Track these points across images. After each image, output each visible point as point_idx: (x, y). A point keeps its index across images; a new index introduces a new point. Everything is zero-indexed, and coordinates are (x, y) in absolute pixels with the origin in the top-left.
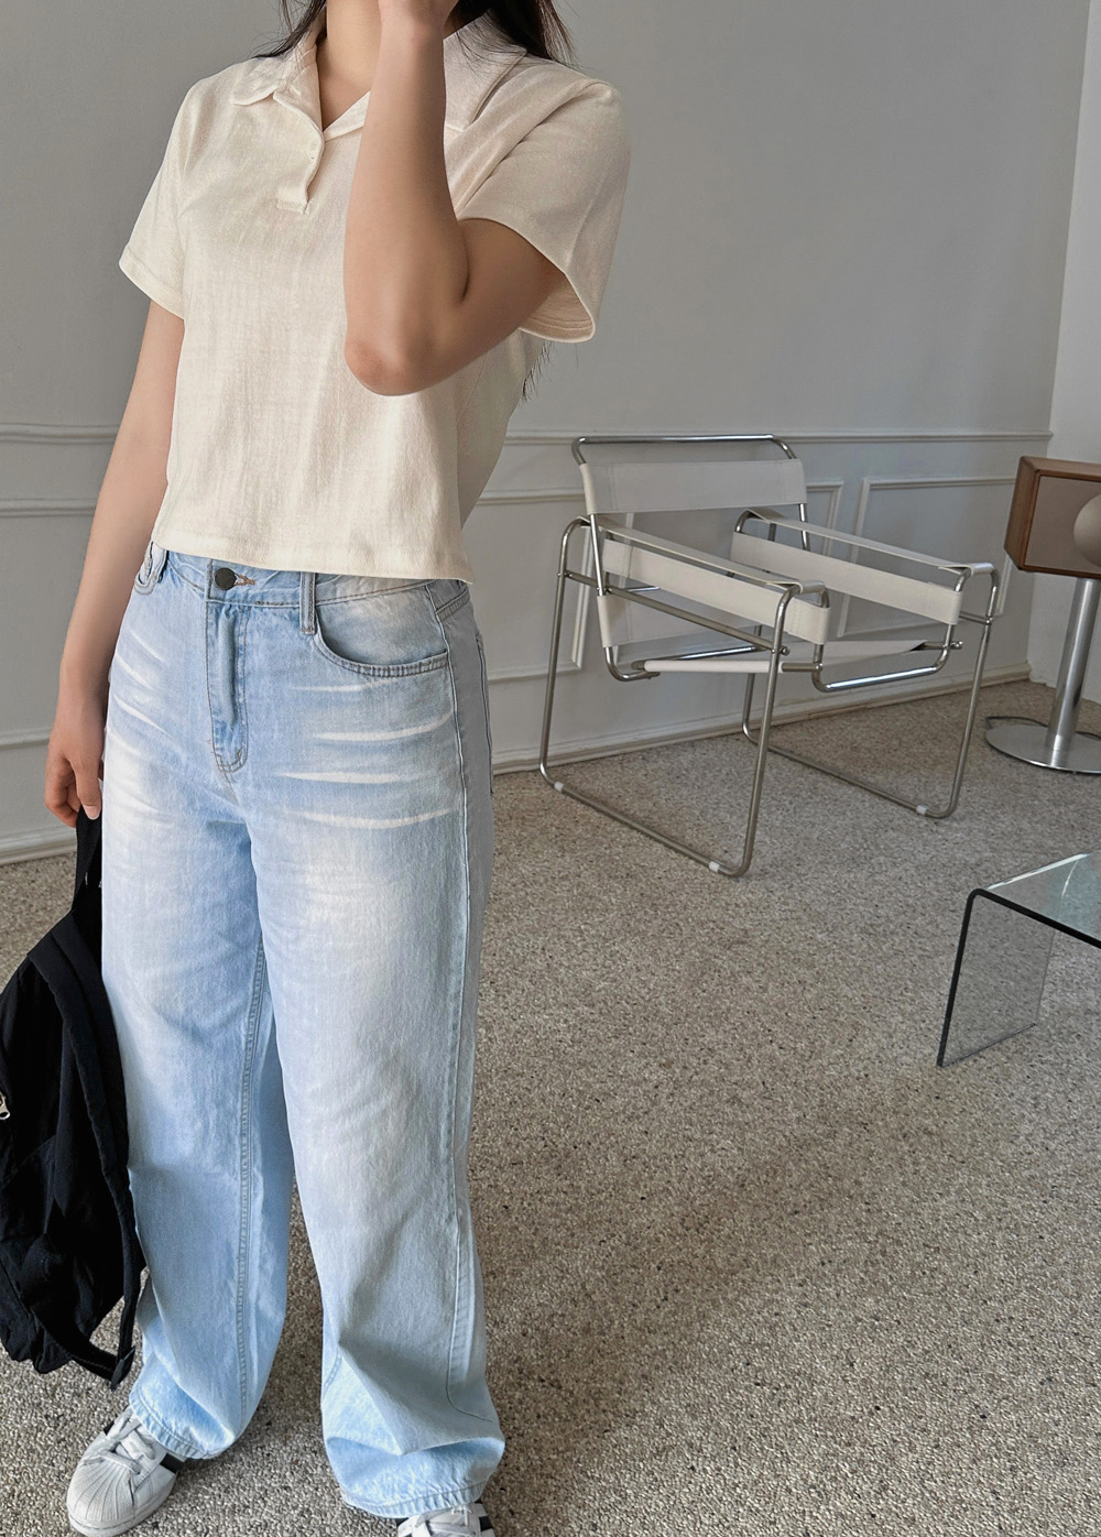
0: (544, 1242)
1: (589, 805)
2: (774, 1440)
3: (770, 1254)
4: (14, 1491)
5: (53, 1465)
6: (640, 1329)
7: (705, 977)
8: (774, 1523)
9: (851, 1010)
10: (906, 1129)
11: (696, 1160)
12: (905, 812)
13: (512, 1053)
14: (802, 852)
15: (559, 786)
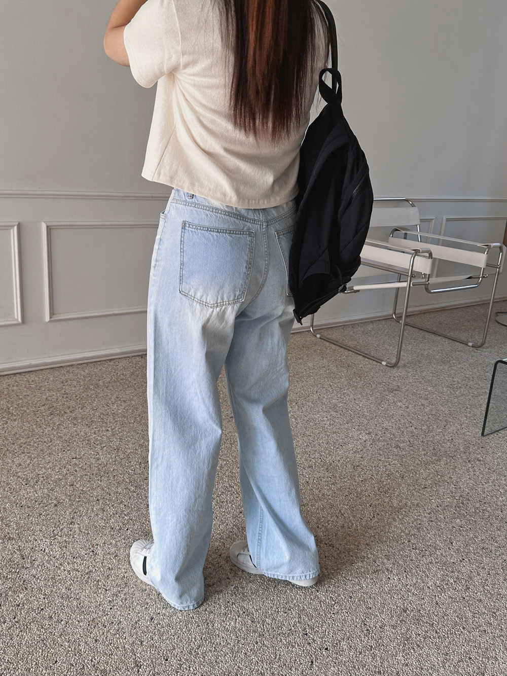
0: (323, 495)
1: (331, 343)
2: (421, 569)
3: (416, 502)
6: (364, 527)
7: (382, 403)
8: (424, 599)
9: (444, 415)
10: (470, 459)
11: (383, 468)
12: (463, 345)
13: (306, 428)
14: (421, 359)
15: (318, 336)
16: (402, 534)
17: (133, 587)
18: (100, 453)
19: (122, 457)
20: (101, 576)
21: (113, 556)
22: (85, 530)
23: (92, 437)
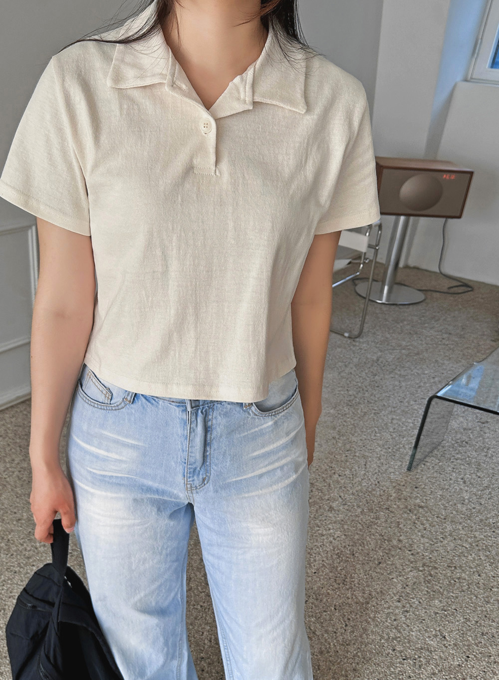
3: (378, 588)
9: (359, 449)
16: (383, 641)
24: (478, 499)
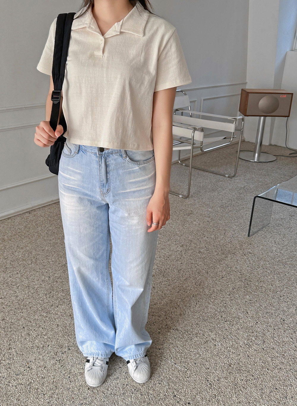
0: (165, 295)
2: (234, 335)
3: (219, 288)
4: (54, 381)
5: (62, 372)
7: (185, 223)
8: (240, 355)
9: (223, 226)
10: (245, 253)
11: (195, 268)
12: (222, 177)
14: (200, 189)
16: (216, 312)
17: (62, 388)
18: (17, 292)
19: (32, 292)
20: (38, 385)
21: (43, 368)
22: (20, 352)
23: (8, 280)
24: (280, 250)
